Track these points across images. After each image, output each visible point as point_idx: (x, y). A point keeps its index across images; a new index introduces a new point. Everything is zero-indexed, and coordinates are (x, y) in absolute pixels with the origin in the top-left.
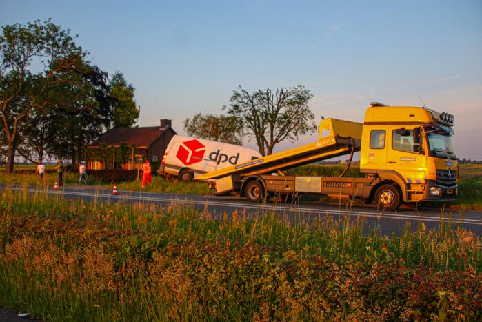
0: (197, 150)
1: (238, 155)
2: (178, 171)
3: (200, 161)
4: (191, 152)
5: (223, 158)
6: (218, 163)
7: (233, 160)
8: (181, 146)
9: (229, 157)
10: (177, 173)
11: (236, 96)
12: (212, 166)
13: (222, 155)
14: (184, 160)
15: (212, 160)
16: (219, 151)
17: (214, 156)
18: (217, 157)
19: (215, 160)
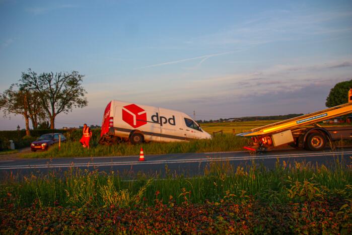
0: (140, 114)
1: (173, 116)
2: (129, 133)
3: (146, 123)
4: (135, 116)
5: (164, 120)
6: (161, 125)
7: (172, 121)
9: (168, 119)
10: (128, 135)
11: (26, 77)
12: (157, 128)
13: (161, 117)
14: (131, 123)
15: (155, 122)
16: (157, 114)
17: (155, 119)
18: (158, 119)
19: (157, 122)
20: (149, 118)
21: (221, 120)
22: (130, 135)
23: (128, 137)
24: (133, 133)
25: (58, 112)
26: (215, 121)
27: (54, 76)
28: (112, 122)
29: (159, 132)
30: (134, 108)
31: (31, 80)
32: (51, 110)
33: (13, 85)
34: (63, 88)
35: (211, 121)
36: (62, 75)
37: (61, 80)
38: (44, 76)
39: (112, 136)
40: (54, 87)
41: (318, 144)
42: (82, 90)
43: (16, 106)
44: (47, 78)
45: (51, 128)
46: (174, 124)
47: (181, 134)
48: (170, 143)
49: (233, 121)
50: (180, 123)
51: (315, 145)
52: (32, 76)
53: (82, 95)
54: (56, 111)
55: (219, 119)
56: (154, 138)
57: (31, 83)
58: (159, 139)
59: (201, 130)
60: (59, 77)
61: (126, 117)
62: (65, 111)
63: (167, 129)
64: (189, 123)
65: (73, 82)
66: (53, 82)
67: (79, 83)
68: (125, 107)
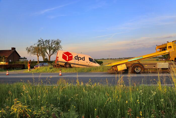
0: (70, 56)
1: (84, 57)
3: (72, 60)
4: (67, 57)
5: (80, 58)
6: (79, 60)
7: (83, 59)
8: (63, 54)
10: (64, 64)
11: (39, 41)
12: (77, 62)
13: (79, 57)
14: (66, 60)
15: (76, 59)
16: (77, 56)
17: (76, 58)
18: (77, 58)
19: (77, 59)
20: (73, 58)
21: (120, 58)
22: (65, 64)
23: (64, 65)
24: (66, 64)
25: (52, 55)
26: (117, 59)
27: (50, 41)
28: (58, 59)
29: (77, 63)
30: (68, 53)
31: (42, 42)
32: (49, 54)
33: (35, 44)
34: (54, 46)
35: (116, 59)
36: (53, 40)
37: (53, 43)
38: (46, 41)
39: (58, 65)
40: (50, 45)
41: (138, 70)
42: (61, 46)
43: (34, 52)
44: (48, 41)
45: (49, 61)
46: (84, 60)
47: (87, 64)
48: (82, 68)
49: (124, 59)
50: (87, 60)
51: (137, 71)
52: (42, 41)
53: (61, 48)
54: (51, 54)
55: (119, 58)
56: (75, 66)
57: (41, 43)
58: (77, 66)
59: (95, 63)
60: (52, 41)
61: (64, 57)
62: (55, 54)
63: (81, 62)
64: (91, 60)
65: (58, 43)
66: (50, 43)
67: (60, 43)
68: (64, 53)
